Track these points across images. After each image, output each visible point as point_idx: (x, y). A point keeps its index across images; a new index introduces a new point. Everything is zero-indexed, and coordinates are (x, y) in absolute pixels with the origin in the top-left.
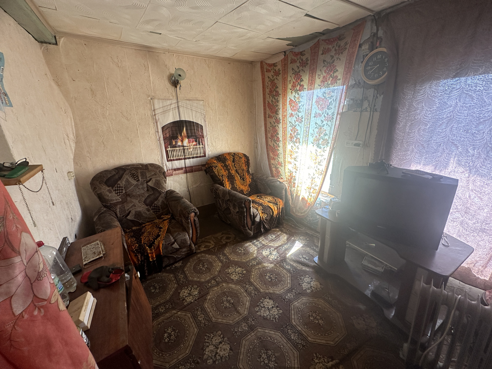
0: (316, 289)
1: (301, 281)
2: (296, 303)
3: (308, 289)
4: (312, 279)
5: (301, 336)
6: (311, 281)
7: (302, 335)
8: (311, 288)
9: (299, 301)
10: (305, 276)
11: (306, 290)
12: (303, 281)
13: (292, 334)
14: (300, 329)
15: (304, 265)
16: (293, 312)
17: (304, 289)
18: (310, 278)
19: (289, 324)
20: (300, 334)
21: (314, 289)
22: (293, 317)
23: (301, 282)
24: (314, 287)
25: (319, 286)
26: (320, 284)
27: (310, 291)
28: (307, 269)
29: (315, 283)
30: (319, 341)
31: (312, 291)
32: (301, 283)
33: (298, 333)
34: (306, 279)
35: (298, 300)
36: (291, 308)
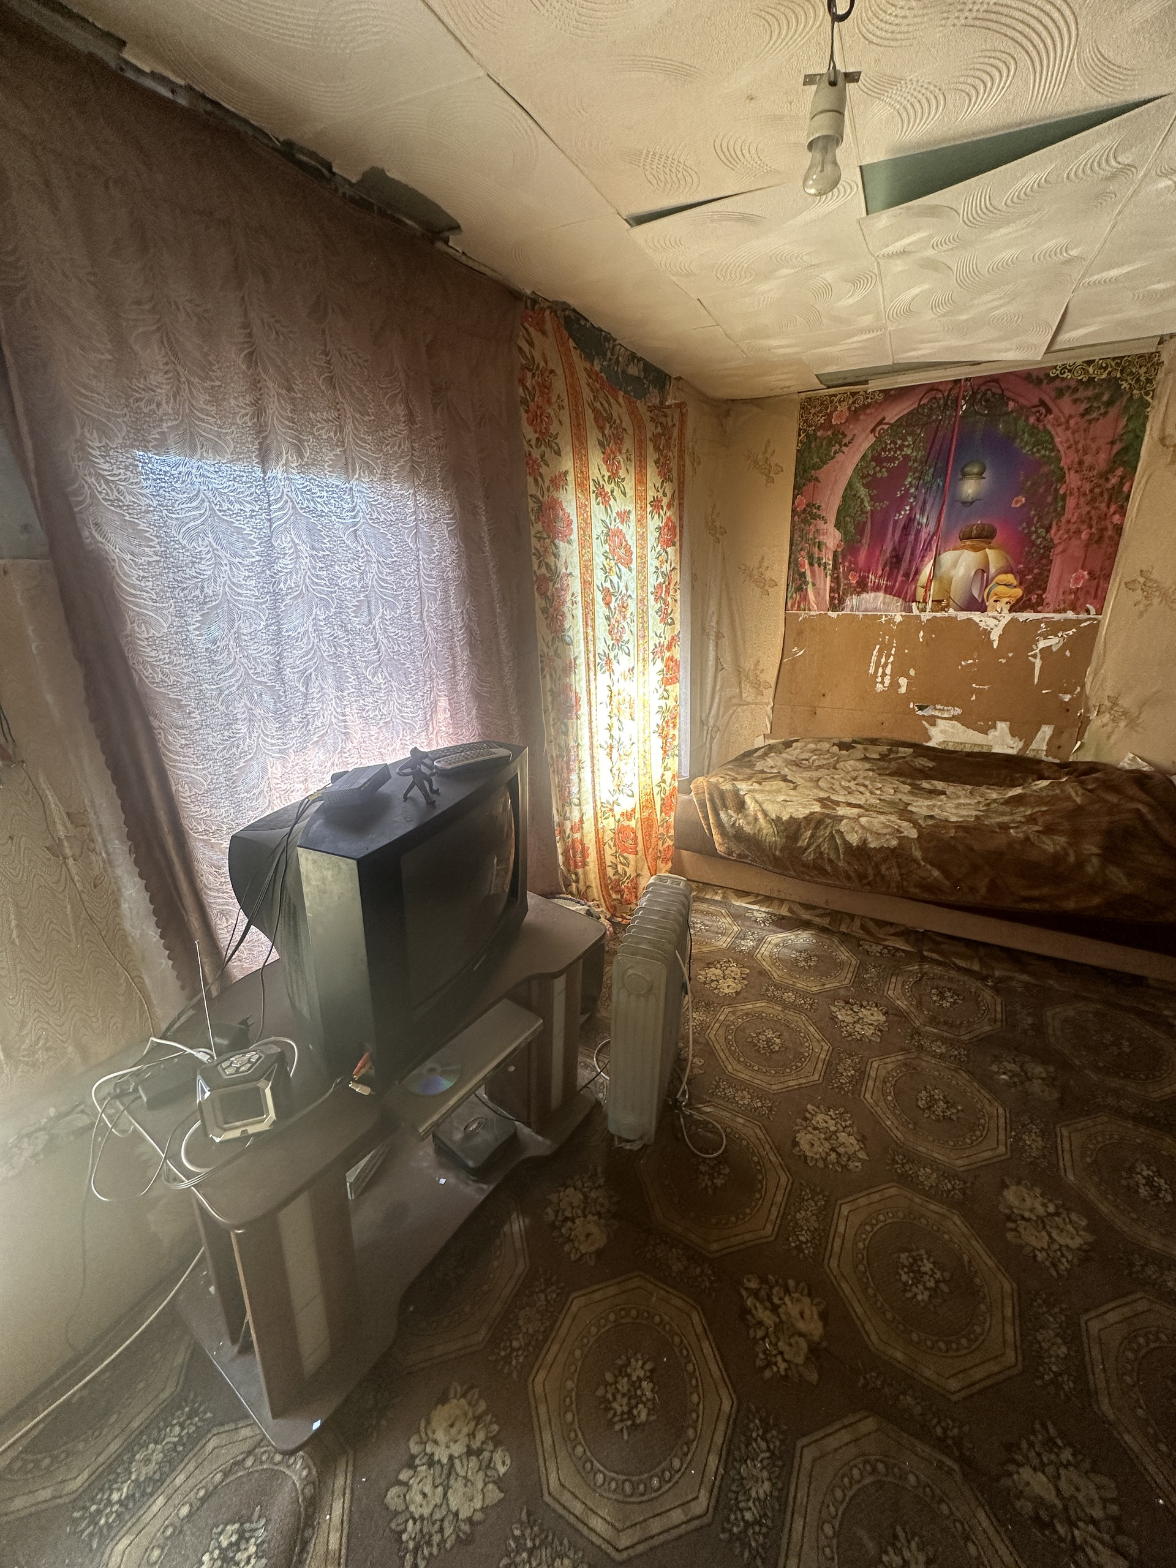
0: (478, 1419)
1: (436, 1538)
3: (488, 1467)
4: (413, 1457)
6: (431, 1463)
7: (731, 1441)
8: (478, 1453)
10: (396, 1514)
11: (500, 1483)
12: (438, 1516)
13: (754, 1494)
14: (713, 1461)
15: (305, 1544)
16: (656, 1526)
17: (494, 1494)
18: (404, 1476)
19: (724, 1530)
20: (730, 1456)
21: (481, 1436)
22: (677, 1516)
23: (448, 1531)
24: (472, 1435)
25: (455, 1406)
26: (443, 1399)
27: (498, 1457)
28: (336, 1511)
29: (440, 1436)
30: (714, 1369)
31: (496, 1441)
32: (457, 1529)
33: (737, 1465)
34: (419, 1498)
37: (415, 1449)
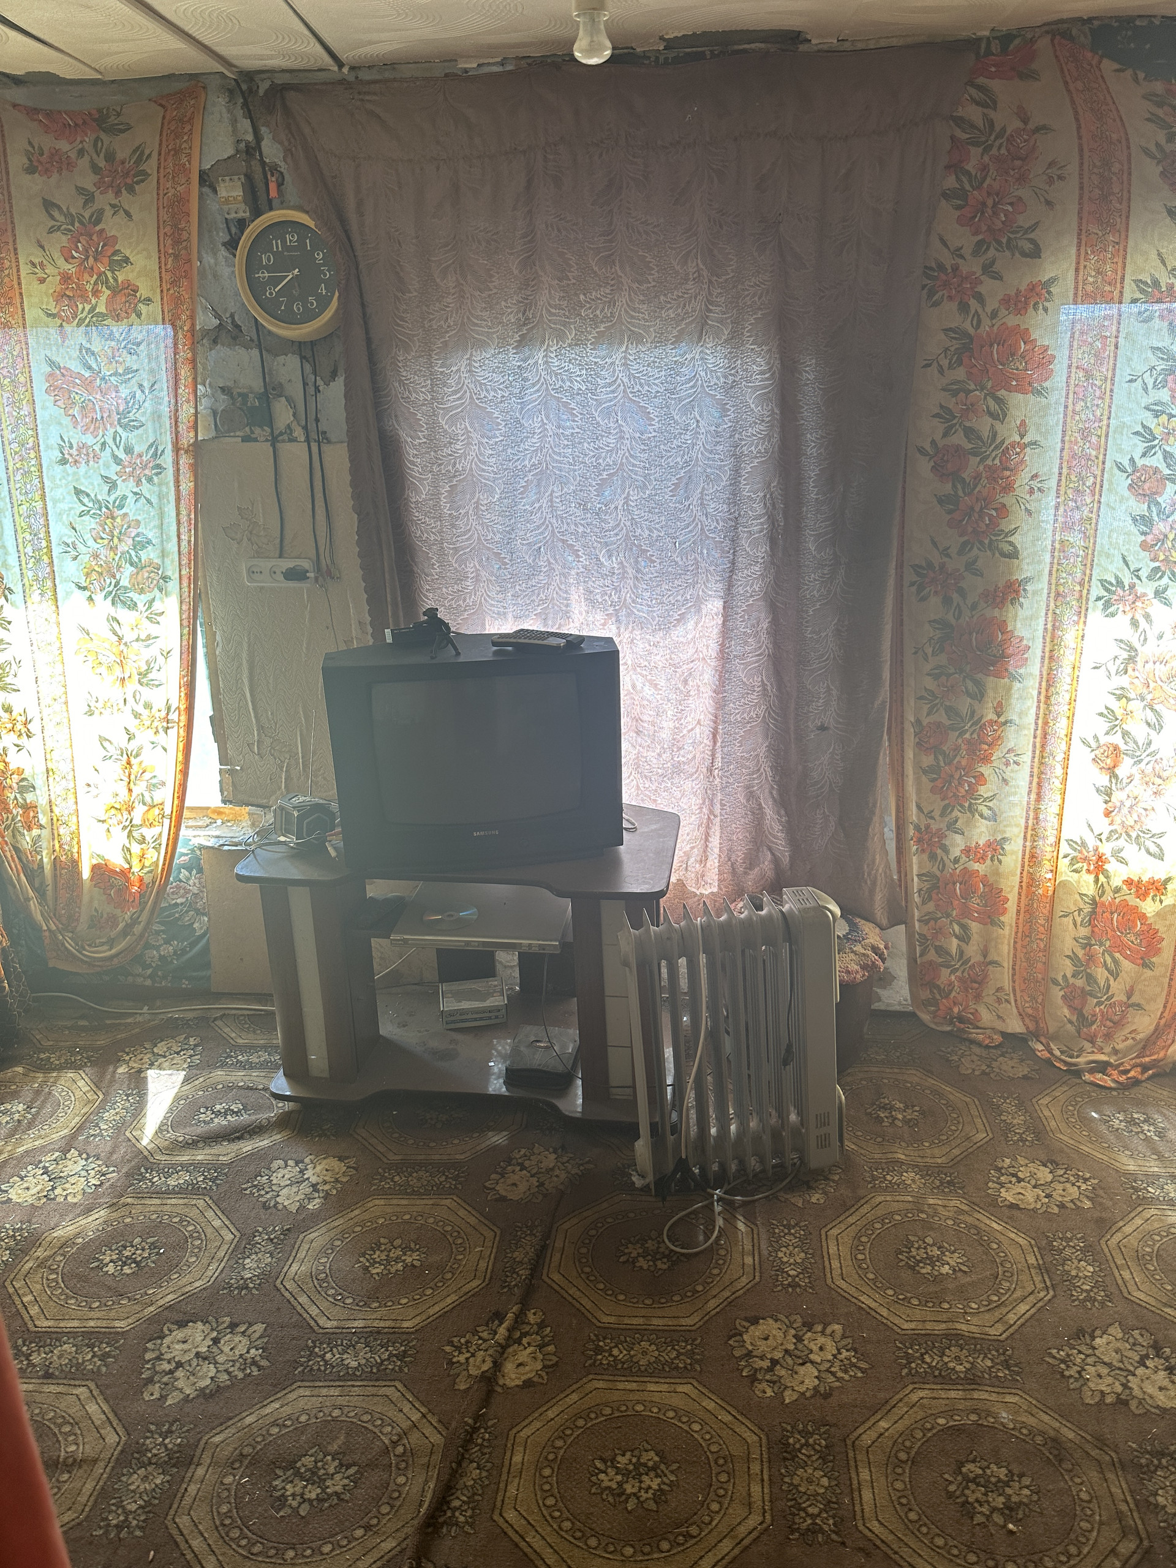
0: (337, 1181)
1: (263, 1192)
2: (295, 1267)
3: (309, 1199)
4: (302, 1162)
5: (376, 1339)
6: (301, 1171)
7: (379, 1333)
8: (316, 1190)
9: (301, 1254)
10: (269, 1169)
11: (302, 1208)
12: (274, 1188)
13: (345, 1356)
14: (359, 1324)
15: (239, 1138)
16: (303, 1299)
17: (293, 1208)
18: (290, 1163)
19: (313, 1342)
20: (370, 1336)
21: (327, 1187)
22: (314, 1311)
23: (268, 1196)
24: (325, 1182)
25: (338, 1166)
26: (341, 1159)
27: (317, 1200)
28: (263, 1143)
29: (319, 1168)
30: (437, 1308)
31: (327, 1196)
32: (270, 1199)
33: (362, 1340)
34: (280, 1175)
35: (293, 1254)
36: (287, 1294)
37: (307, 1160)
